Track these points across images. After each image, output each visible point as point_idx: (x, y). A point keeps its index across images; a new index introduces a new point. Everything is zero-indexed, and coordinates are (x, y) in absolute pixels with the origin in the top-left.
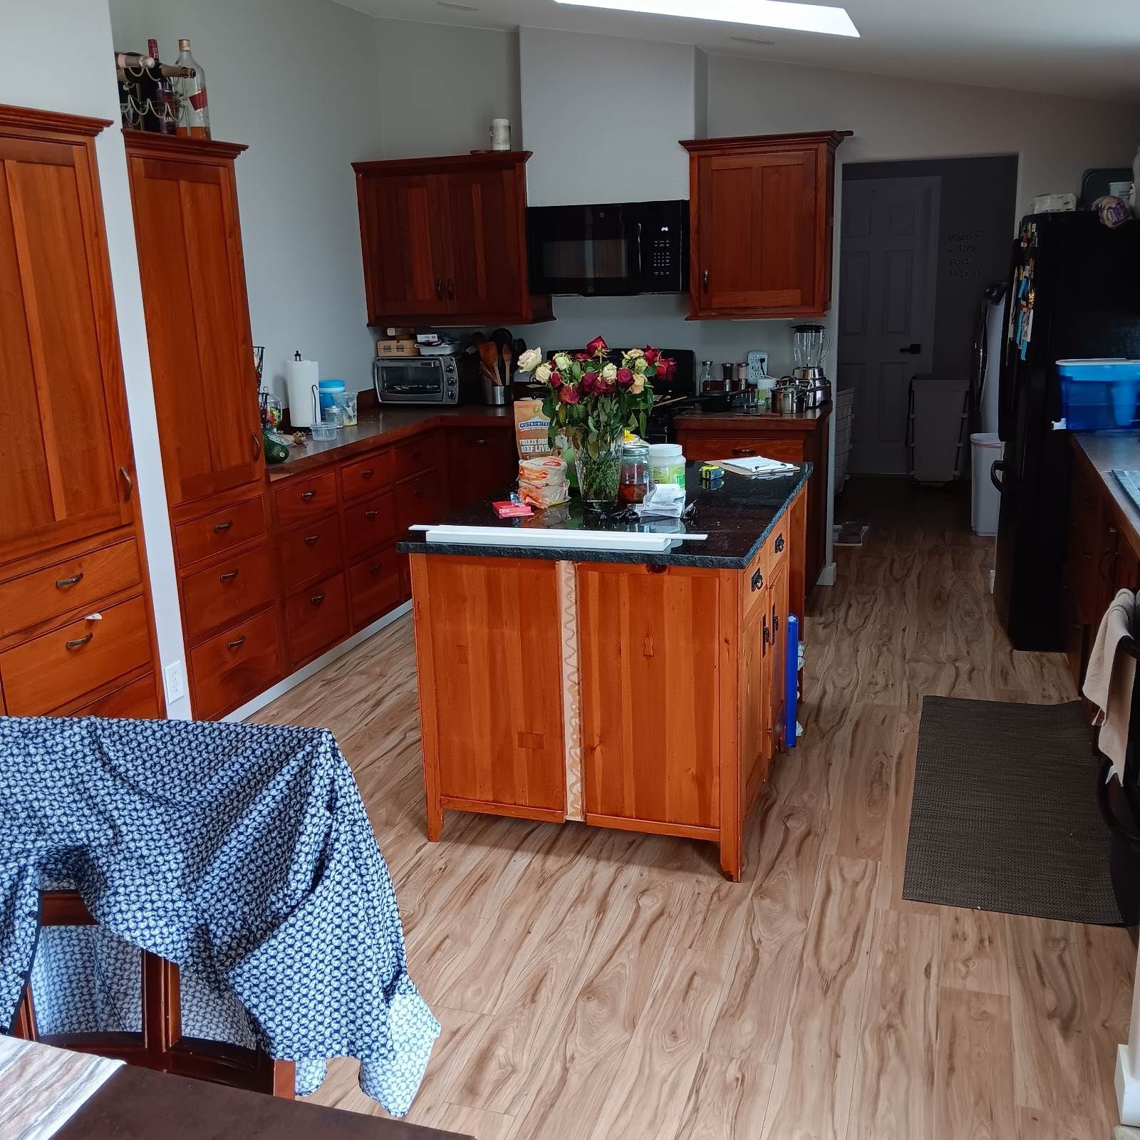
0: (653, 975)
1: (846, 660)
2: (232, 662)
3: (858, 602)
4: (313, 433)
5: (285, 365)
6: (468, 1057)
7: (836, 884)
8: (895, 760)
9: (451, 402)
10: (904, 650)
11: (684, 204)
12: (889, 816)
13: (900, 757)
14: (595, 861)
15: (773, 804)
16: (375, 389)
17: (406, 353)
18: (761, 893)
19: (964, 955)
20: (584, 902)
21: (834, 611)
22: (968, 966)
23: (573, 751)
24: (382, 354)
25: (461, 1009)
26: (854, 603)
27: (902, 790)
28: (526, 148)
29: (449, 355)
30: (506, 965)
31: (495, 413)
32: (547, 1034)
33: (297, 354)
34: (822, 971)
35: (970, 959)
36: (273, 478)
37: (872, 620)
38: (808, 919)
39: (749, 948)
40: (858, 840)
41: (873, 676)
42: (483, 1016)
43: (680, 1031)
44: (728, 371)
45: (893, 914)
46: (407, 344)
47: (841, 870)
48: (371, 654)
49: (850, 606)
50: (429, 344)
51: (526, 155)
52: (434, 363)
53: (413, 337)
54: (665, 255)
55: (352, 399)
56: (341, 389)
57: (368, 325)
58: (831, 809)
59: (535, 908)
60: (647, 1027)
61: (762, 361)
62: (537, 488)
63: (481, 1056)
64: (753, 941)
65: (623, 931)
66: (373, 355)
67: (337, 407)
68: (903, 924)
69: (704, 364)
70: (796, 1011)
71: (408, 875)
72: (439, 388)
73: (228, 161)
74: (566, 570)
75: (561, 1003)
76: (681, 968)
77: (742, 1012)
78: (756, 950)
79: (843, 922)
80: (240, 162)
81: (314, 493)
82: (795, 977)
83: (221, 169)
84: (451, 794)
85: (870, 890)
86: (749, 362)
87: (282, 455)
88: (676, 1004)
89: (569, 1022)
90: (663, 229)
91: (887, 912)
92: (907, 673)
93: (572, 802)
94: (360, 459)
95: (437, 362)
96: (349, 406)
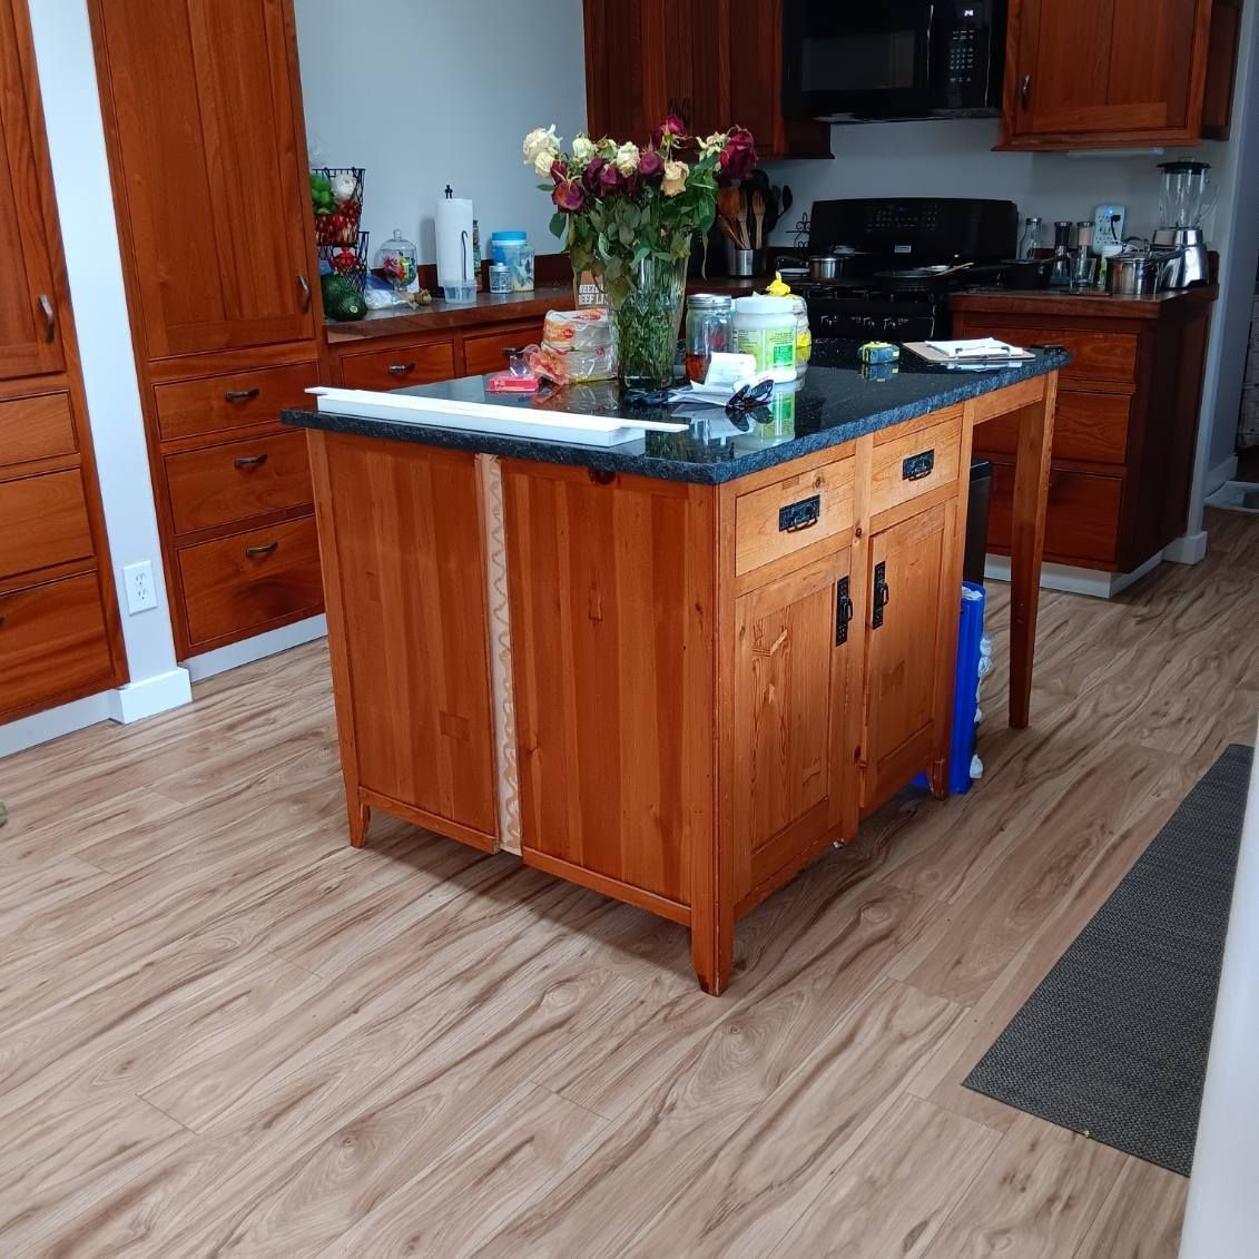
0: (468, 1125)
1: (1140, 673)
2: (253, 573)
3: (1217, 591)
6: (106, 1193)
7: (871, 1031)
8: (1113, 839)
10: (1244, 670)
12: (1038, 935)
13: (1125, 837)
14: (536, 918)
15: (862, 879)
18: (737, 1023)
19: (1000, 1221)
20: (468, 980)
21: (1170, 601)
22: (993, 1246)
23: (508, 751)
25: (165, 1113)
26: (1210, 592)
27: (1089, 894)
30: (279, 1059)
32: (240, 1186)
33: (449, 191)
34: (732, 1188)
35: (1005, 1231)
36: (333, 338)
37: (1219, 621)
38: (778, 1085)
39: (647, 1114)
40: (958, 962)
41: (1167, 704)
42: (185, 1129)
43: (426, 1239)
44: (1065, 234)
45: (925, 1110)
47: (894, 1010)
49: (1201, 595)
54: (967, 52)
55: (526, 256)
56: (521, 243)
58: (950, 903)
59: (396, 974)
60: (386, 1216)
61: (1115, 218)
62: (560, 353)
63: (123, 1199)
64: (664, 1102)
65: (484, 1040)
67: (504, 265)
68: (932, 1132)
69: (1029, 222)
70: (636, 1251)
71: (281, 890)
74: (490, 470)
75: (302, 1139)
76: (518, 1124)
77: (548, 1230)
78: (655, 1121)
79: (832, 1103)
81: (412, 368)
82: (682, 1185)
84: (371, 786)
85: (916, 1057)
86: (1097, 220)
87: (355, 310)
88: (461, 1187)
89: (286, 1175)
90: (966, 13)
91: (917, 1105)
92: (1226, 707)
93: (508, 827)
94: (499, 330)
96: (521, 265)
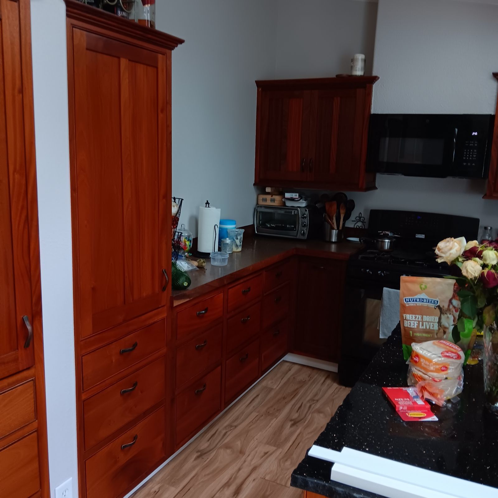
2: (123, 459)
4: (212, 260)
5: (198, 209)
9: (302, 237)
11: (491, 118)
16: (254, 225)
17: (276, 204)
24: (261, 203)
28: (374, 74)
29: (304, 207)
31: (330, 248)
33: (207, 203)
36: (176, 303)
46: (277, 198)
48: (235, 424)
50: (292, 199)
51: (375, 79)
52: (294, 212)
53: (282, 194)
54: (473, 152)
55: (240, 234)
56: (234, 226)
57: (254, 185)
62: (435, 381)
66: (255, 203)
67: (230, 239)
69: (486, 228)
72: (295, 227)
73: (168, 51)
80: (176, 53)
81: (206, 310)
83: (160, 56)
87: (186, 284)
90: (473, 134)
94: (242, 281)
95: (296, 212)
96: (237, 239)
